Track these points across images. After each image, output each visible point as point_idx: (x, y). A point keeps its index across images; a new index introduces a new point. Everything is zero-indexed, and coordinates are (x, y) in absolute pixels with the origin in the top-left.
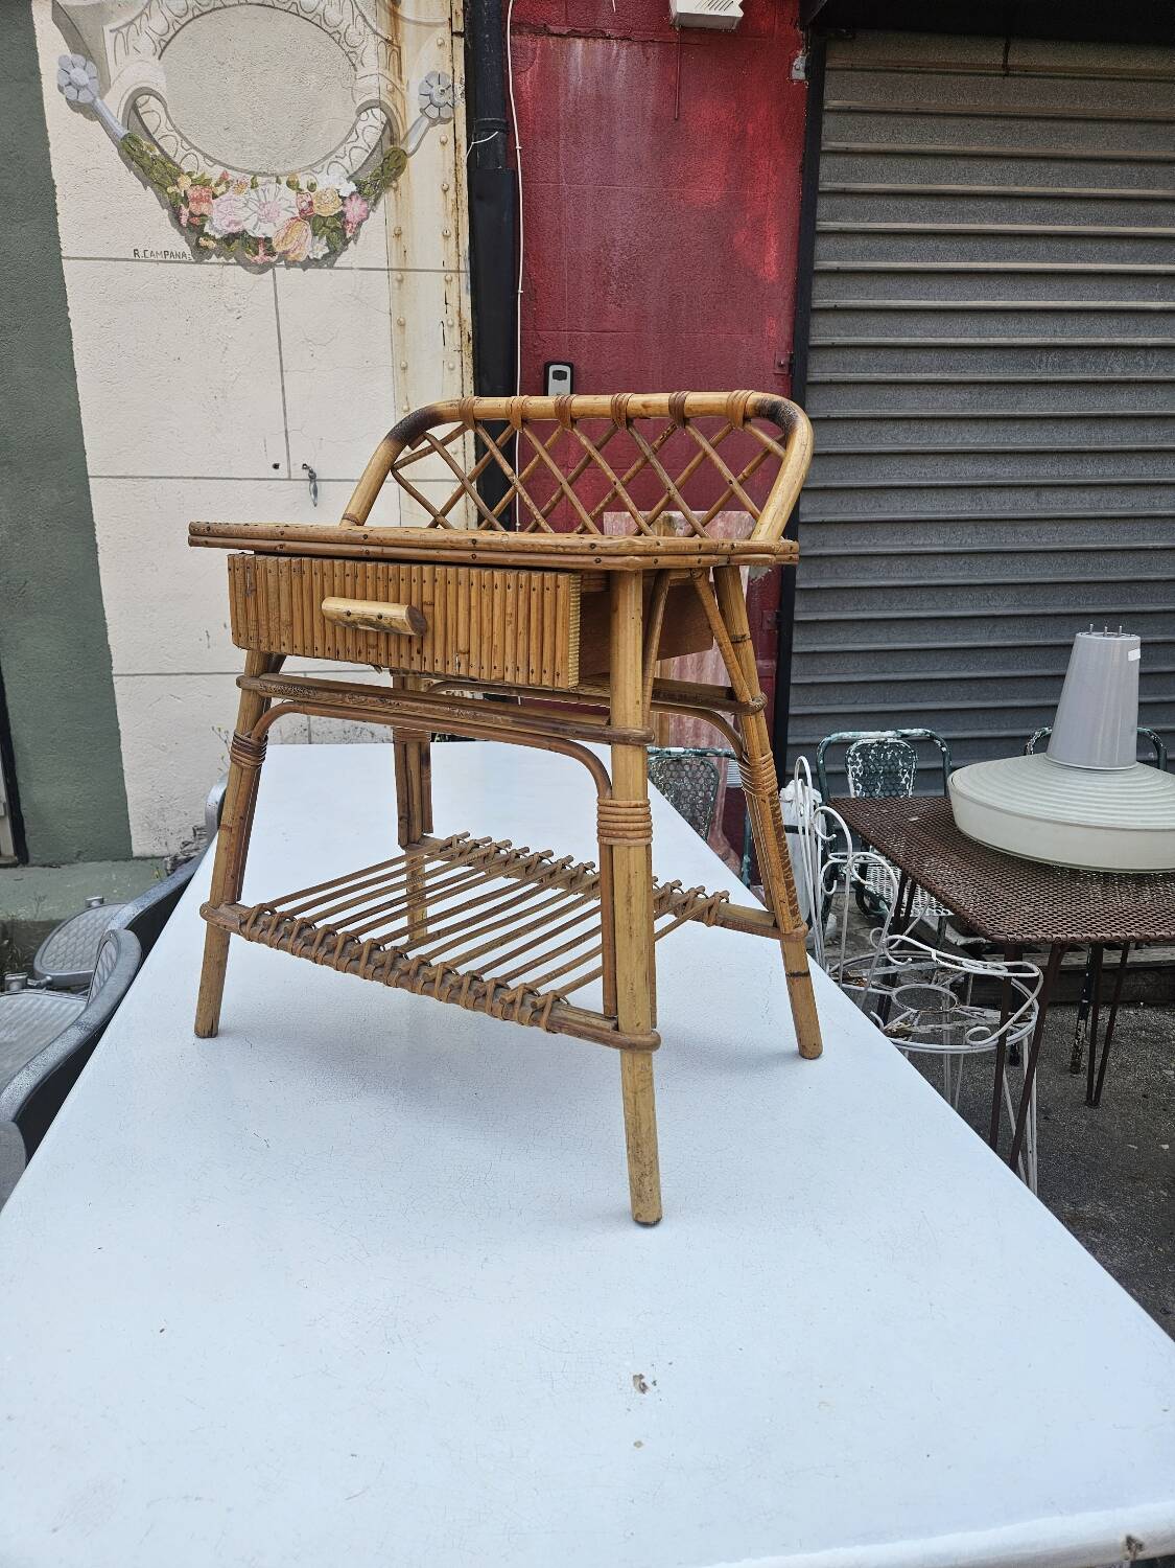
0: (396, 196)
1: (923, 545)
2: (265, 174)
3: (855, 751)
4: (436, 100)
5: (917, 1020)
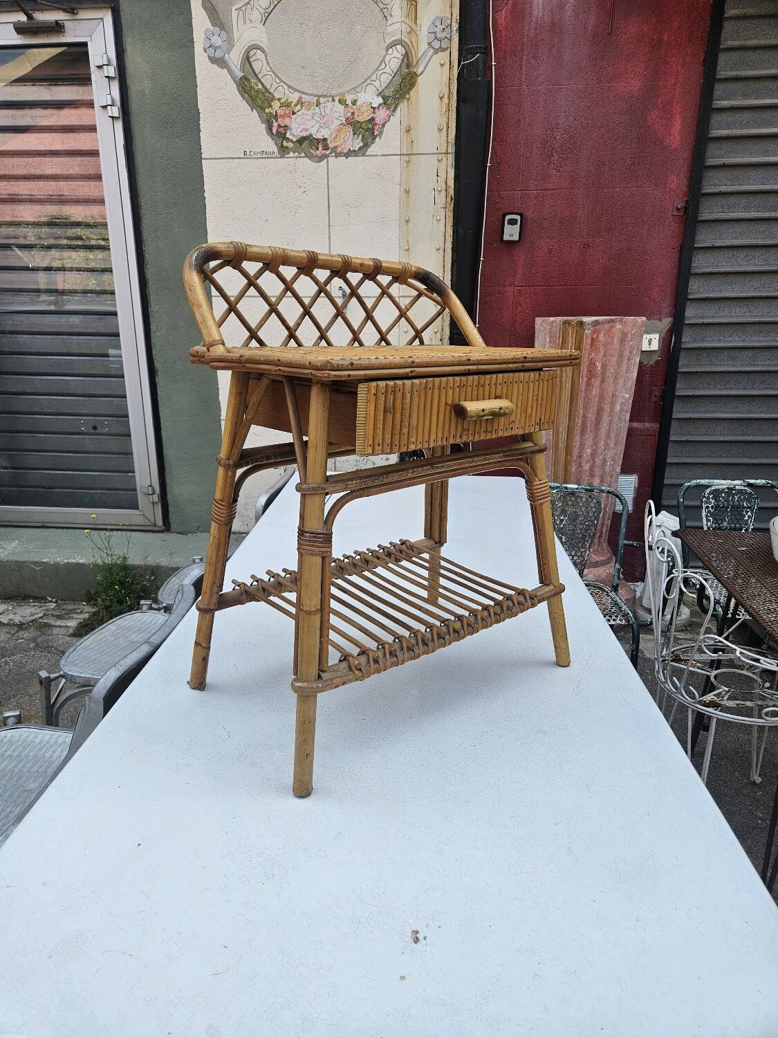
0: (408, 104)
2: (325, 96)
3: (709, 494)
4: (439, 35)
5: (727, 696)
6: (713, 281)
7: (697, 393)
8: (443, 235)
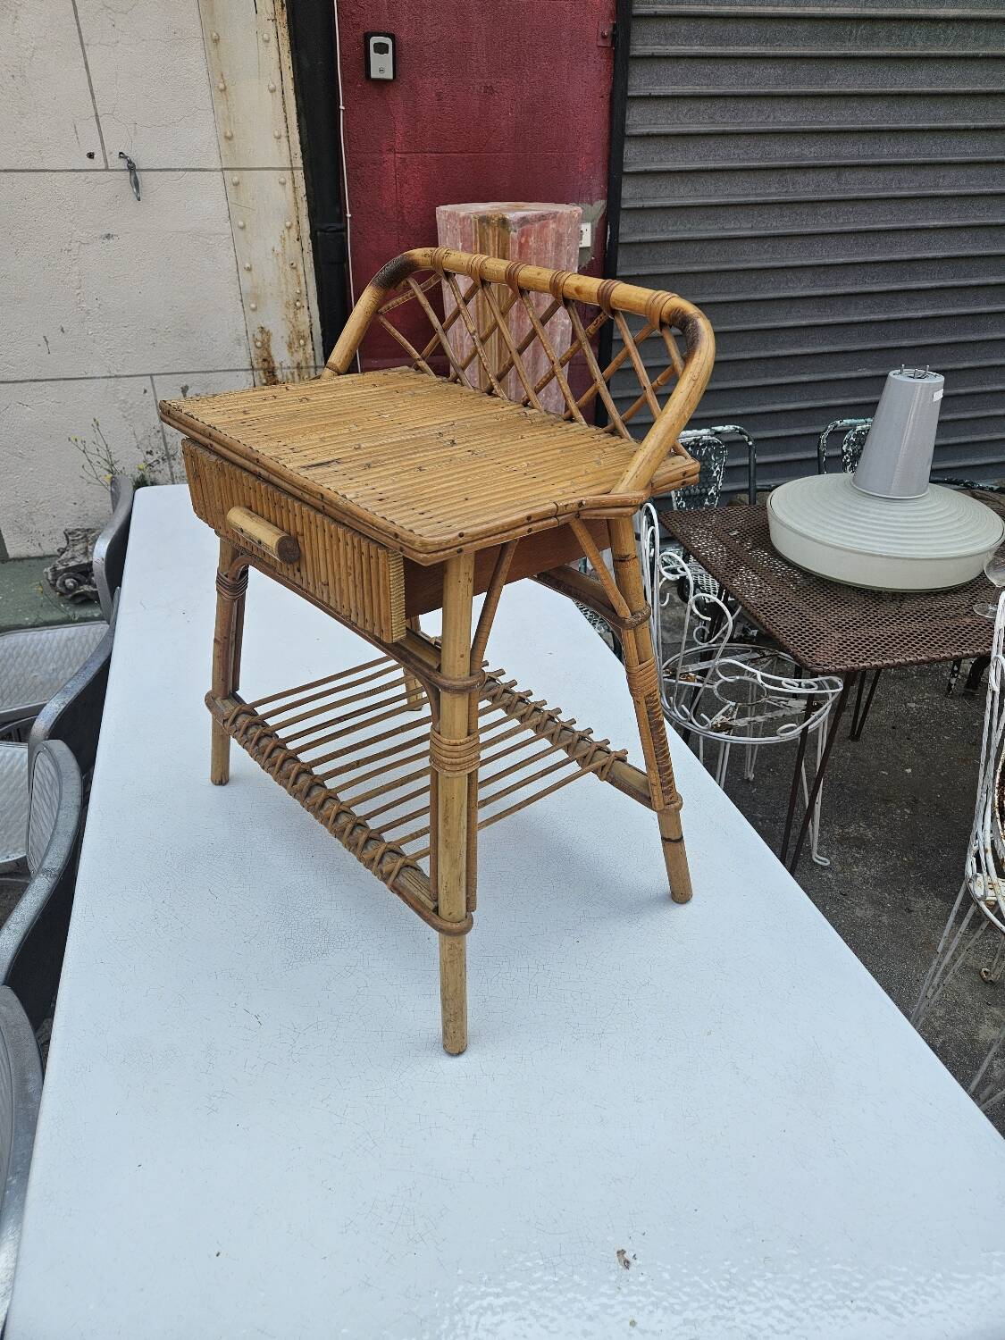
1: (734, 229)
5: (735, 713)
6: (653, 146)
8: (277, 65)
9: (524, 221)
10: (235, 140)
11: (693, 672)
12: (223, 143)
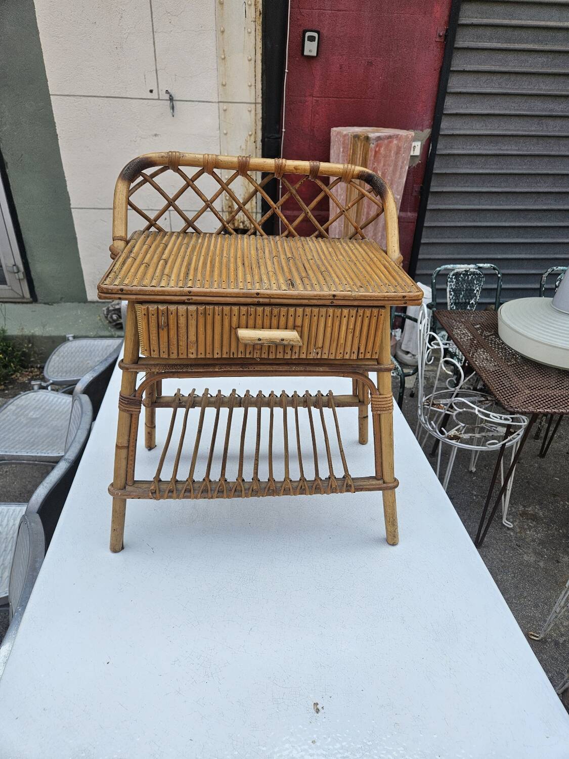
1: (507, 150)
3: (453, 275)
5: (464, 430)
6: (463, 99)
7: (445, 190)
8: (254, 47)
9: (379, 138)
10: (227, 86)
11: (443, 404)
12: (221, 88)
